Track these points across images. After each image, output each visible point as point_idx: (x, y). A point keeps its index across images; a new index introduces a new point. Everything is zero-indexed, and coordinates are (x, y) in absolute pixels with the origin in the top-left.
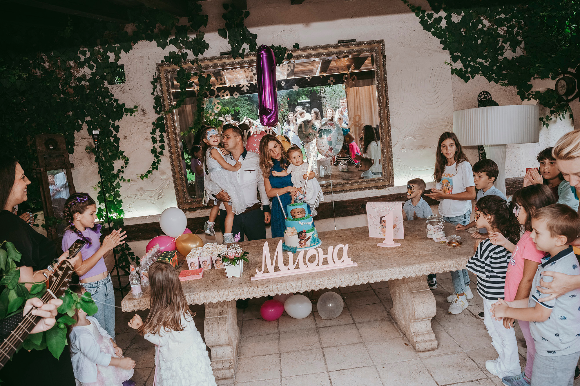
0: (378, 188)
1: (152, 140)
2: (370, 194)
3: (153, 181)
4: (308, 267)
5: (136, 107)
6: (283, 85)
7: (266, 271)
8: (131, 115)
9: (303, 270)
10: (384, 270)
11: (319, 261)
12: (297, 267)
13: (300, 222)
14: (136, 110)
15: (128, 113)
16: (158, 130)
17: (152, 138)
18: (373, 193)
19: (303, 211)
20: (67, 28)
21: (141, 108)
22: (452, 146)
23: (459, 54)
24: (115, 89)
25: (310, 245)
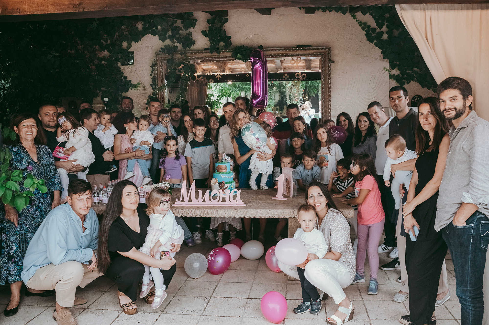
4: (211, 202)
5: (139, 84)
6: (248, 77)
7: (183, 201)
8: (135, 90)
9: (208, 203)
10: (256, 210)
11: (219, 199)
12: (204, 201)
13: (221, 175)
14: (139, 86)
15: (133, 88)
19: (225, 168)
20: (94, 22)
21: (142, 84)
22: (324, 133)
23: (398, 63)
24: (125, 69)
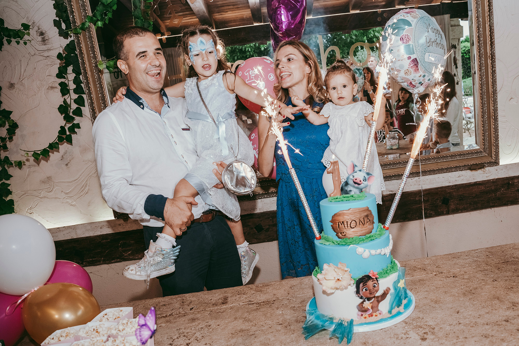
0: (473, 168)
1: (59, 88)
2: (457, 179)
3: (69, 164)
8: (18, 43)
13: (360, 249)
14: (26, 32)
15: (12, 39)
16: (70, 69)
17: (61, 84)
18: (462, 178)
19: (367, 216)
21: (36, 28)
25: (390, 312)
